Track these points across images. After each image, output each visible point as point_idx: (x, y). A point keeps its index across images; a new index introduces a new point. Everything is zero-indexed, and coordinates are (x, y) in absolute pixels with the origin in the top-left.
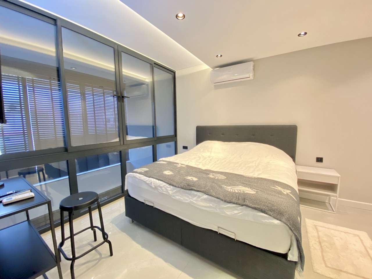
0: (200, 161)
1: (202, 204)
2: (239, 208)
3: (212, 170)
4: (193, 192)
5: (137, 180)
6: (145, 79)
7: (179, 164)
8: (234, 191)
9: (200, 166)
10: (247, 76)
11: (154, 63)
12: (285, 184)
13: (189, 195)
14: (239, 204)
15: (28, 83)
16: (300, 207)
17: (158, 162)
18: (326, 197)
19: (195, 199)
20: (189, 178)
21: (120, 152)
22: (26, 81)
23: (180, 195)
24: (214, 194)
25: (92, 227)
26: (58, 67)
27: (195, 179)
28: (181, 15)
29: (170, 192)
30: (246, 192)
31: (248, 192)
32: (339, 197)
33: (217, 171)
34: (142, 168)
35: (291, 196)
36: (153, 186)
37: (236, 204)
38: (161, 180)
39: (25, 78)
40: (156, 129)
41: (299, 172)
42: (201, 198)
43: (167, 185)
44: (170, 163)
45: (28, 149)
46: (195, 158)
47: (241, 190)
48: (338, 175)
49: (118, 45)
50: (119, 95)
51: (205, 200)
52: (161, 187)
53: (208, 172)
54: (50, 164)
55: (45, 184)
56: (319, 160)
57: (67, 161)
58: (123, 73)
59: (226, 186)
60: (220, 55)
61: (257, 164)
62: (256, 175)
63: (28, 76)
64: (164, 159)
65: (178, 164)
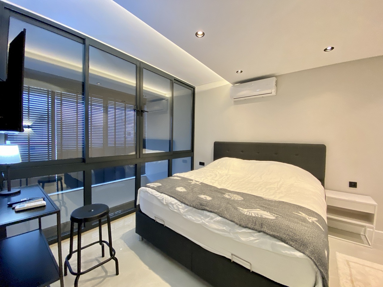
0: (216, 179)
1: (215, 226)
2: (256, 234)
3: (228, 189)
4: (205, 212)
5: (149, 194)
6: (165, 94)
7: (194, 181)
8: (250, 215)
9: (215, 185)
10: (269, 91)
11: (174, 79)
12: (311, 211)
13: (202, 215)
14: (256, 230)
15: (57, 96)
16: (329, 238)
17: (172, 178)
18: (361, 228)
19: (207, 220)
20: (203, 196)
21: (136, 165)
22: (55, 95)
23: (192, 215)
24: (228, 216)
25: (101, 242)
26: (83, 81)
27: (209, 198)
28: (200, 33)
29: (182, 211)
30: (264, 216)
31: (267, 217)
32: (376, 229)
33: (233, 191)
34: (155, 183)
35: (318, 225)
36: (165, 203)
37: (253, 229)
38: (173, 197)
39: (55, 92)
40: (173, 143)
41: (329, 198)
42: (214, 220)
43: (179, 203)
44: (184, 179)
45: (51, 158)
46: (211, 175)
47: (259, 214)
48: (375, 203)
49: (141, 62)
50: (138, 109)
51: (218, 222)
52: (173, 205)
53: (224, 192)
54: (69, 174)
55: (62, 194)
56: (353, 185)
57: (84, 172)
58: (144, 88)
59: (242, 208)
60: (240, 71)
61: (279, 186)
62: (277, 198)
63: (58, 90)
64: (178, 174)
65: (192, 180)
